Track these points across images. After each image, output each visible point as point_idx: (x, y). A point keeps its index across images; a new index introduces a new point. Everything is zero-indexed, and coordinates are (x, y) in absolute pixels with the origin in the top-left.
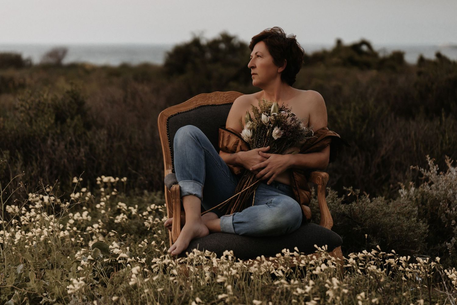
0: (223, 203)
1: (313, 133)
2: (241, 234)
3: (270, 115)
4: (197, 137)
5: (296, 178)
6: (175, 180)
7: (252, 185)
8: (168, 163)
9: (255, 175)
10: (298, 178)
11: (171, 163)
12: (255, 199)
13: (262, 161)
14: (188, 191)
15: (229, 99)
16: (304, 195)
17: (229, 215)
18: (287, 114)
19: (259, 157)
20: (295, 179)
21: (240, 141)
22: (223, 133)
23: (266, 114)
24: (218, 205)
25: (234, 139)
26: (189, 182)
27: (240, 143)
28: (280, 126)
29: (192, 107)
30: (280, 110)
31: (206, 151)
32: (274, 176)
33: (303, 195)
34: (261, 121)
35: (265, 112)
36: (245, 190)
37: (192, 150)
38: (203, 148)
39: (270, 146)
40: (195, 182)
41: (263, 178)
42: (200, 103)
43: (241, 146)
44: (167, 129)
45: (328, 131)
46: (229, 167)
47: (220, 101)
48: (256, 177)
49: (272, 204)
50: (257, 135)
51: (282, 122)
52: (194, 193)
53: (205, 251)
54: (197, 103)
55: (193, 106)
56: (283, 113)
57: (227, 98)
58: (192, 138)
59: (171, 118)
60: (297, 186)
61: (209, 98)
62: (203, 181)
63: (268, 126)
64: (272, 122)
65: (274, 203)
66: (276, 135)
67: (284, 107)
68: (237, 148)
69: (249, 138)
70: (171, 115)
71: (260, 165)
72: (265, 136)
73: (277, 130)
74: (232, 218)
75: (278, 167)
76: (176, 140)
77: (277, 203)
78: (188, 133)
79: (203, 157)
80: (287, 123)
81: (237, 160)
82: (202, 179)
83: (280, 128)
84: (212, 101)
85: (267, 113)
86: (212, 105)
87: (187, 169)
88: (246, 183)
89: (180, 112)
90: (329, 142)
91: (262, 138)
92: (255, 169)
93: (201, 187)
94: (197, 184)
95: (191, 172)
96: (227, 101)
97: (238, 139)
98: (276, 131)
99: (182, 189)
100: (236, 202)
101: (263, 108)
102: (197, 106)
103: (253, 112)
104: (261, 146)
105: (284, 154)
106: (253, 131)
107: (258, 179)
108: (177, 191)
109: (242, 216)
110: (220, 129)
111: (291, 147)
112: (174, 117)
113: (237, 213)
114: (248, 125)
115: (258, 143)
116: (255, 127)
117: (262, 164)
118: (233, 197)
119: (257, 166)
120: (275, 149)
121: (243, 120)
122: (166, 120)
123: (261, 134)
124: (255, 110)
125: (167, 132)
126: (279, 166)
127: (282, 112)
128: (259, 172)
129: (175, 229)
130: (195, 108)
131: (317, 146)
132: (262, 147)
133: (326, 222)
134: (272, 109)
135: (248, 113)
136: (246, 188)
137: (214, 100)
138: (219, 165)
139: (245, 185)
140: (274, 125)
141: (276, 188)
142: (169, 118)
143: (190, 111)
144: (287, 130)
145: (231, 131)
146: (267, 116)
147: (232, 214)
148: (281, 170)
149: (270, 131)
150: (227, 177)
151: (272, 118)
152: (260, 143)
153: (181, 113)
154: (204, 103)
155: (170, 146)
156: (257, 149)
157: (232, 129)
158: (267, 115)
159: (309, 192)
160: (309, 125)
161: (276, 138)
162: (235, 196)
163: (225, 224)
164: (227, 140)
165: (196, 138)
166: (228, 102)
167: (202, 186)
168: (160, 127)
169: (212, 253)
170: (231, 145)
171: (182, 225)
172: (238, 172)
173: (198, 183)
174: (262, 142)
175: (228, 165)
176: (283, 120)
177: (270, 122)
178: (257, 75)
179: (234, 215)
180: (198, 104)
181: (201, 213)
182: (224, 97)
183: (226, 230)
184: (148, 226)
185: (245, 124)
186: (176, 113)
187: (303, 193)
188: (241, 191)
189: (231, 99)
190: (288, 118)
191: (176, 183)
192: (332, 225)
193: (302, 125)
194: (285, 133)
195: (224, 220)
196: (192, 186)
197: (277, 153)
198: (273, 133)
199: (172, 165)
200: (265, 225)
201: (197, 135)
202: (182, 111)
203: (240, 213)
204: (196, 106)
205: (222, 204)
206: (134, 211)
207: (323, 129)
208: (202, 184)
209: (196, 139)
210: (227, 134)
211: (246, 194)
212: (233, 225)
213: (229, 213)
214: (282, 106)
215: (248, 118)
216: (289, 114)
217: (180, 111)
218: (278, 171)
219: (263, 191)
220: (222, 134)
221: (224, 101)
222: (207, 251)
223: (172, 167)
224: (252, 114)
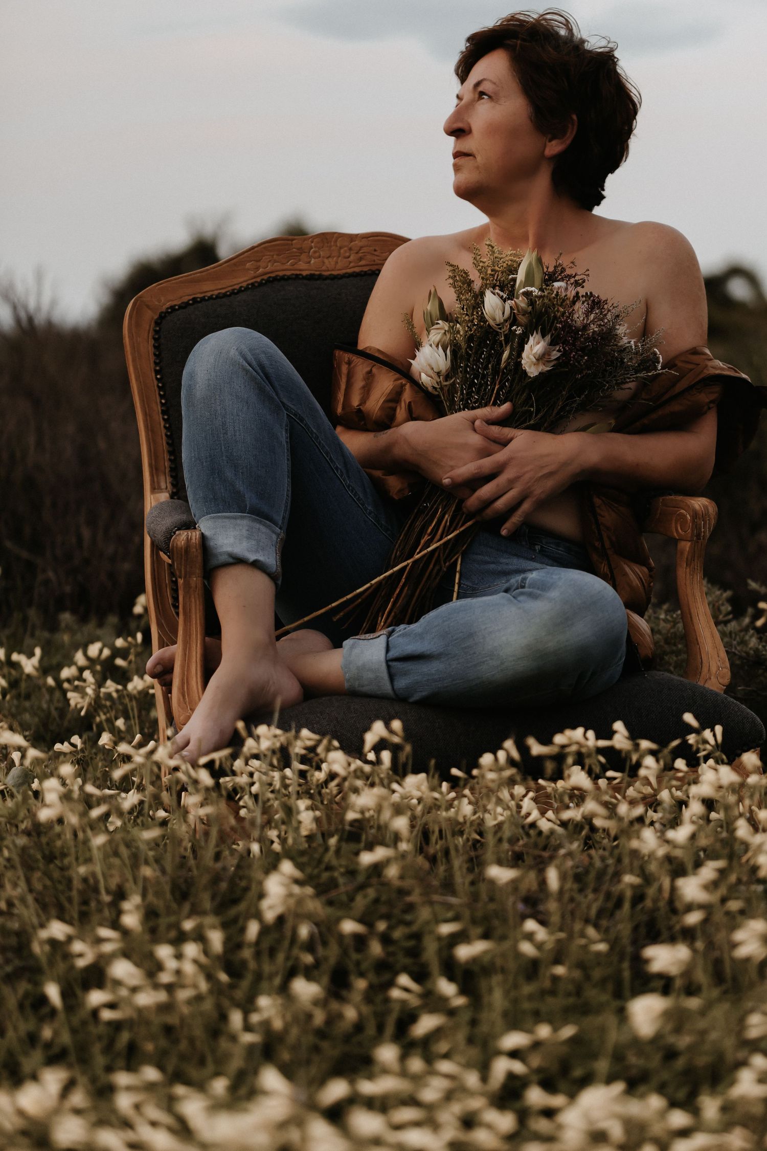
0: (349, 596)
1: (661, 360)
2: (416, 697)
3: (512, 295)
4: (262, 366)
5: (604, 517)
6: (184, 517)
7: (449, 537)
8: (157, 469)
9: (462, 501)
10: (608, 517)
11: (167, 470)
12: (459, 584)
13: (485, 453)
14: (229, 549)
15: (369, 257)
16: (632, 576)
17: (372, 636)
18: (571, 293)
19: (475, 439)
20: (599, 517)
21: (408, 387)
22: (349, 363)
23: (498, 294)
24: (334, 605)
25: (385, 383)
26: (232, 521)
27: (407, 395)
28: (550, 331)
29: (242, 283)
30: (550, 278)
31: (295, 415)
32: (526, 506)
33: (626, 574)
34: (482, 318)
35: (494, 288)
36: (426, 551)
37: (245, 408)
38: (282, 402)
39: (511, 401)
40: (254, 520)
41: (489, 512)
42: (269, 268)
43: (410, 403)
44: (155, 355)
45: (711, 360)
46: (371, 476)
47: (337, 263)
48: (464, 510)
49: (526, 590)
50: (467, 366)
51: (555, 317)
52: (252, 557)
53: (298, 731)
54: (258, 268)
55: (246, 278)
56: (559, 288)
57: (361, 255)
58: (247, 371)
59: (169, 318)
60: (607, 544)
61: (301, 253)
62: (284, 518)
63: (506, 336)
64: (522, 319)
65: (532, 585)
66: (534, 360)
67: (563, 270)
68: (398, 410)
69: (439, 377)
70: (168, 305)
71: (480, 467)
72: (496, 370)
73: (538, 343)
74: (384, 645)
75: (540, 474)
76: (192, 376)
77: (544, 587)
78: (233, 352)
79: (283, 436)
80: (572, 320)
81: (397, 451)
82: (281, 513)
83: (548, 338)
84: (309, 262)
85: (502, 290)
86: (311, 277)
87: (229, 474)
88: (429, 530)
89: (202, 295)
90: (713, 397)
91: (484, 377)
92: (460, 480)
93: (274, 537)
94: (262, 527)
95: (240, 486)
96: (363, 263)
97: (400, 381)
98: (535, 347)
99: (212, 543)
100: (395, 595)
101: (489, 272)
102: (258, 280)
103: (455, 287)
104: (481, 403)
105: (562, 432)
106: (454, 353)
107: (470, 516)
108: (194, 550)
109: (421, 636)
110: (338, 353)
111: (583, 408)
112: (178, 312)
113: (402, 626)
114: (435, 335)
115: (469, 394)
116: (460, 338)
117: (487, 463)
118: (385, 577)
119: (466, 468)
120: (531, 413)
121: (418, 320)
122: (153, 324)
123: (482, 363)
124: (462, 281)
125: (156, 364)
126: (545, 471)
127: (557, 284)
128: (474, 491)
129: (185, 681)
130: (252, 284)
131: (676, 407)
132: (486, 405)
133: (705, 670)
134: (521, 276)
135: (433, 295)
136: (429, 547)
137: (315, 258)
138: (337, 468)
139: (426, 538)
140: (526, 328)
141: (535, 550)
142: (162, 317)
143: (234, 293)
144: (574, 344)
145: (377, 355)
146: (505, 301)
147: (385, 631)
148: (550, 484)
149: (512, 350)
150: (366, 509)
151: (522, 302)
152: (478, 393)
153: (203, 299)
154: (285, 267)
155: (163, 413)
156: (467, 414)
157: (379, 351)
158: (502, 297)
159: (645, 570)
160: (645, 332)
161: (533, 371)
162: (390, 572)
163: (360, 663)
164: (364, 387)
165: (260, 371)
166: (366, 269)
167: (278, 535)
168: (133, 348)
169: (325, 742)
170: (375, 403)
171: (209, 666)
172: (400, 491)
173: (265, 525)
174: (485, 390)
175: (367, 470)
176: (558, 311)
177: (513, 320)
178: (471, 157)
179: (390, 634)
180: (261, 270)
181: (276, 630)
182: (350, 249)
183: (363, 686)
184: (79, 706)
185: (426, 332)
186: (185, 299)
187: (628, 570)
188: (412, 556)
189: (376, 258)
190: (578, 305)
191: (190, 525)
192: (727, 680)
193: (621, 330)
194: (565, 354)
195: (356, 651)
196: (245, 532)
197: (535, 428)
198: (524, 355)
199: (172, 476)
200: (502, 663)
201: (266, 362)
202: (209, 294)
203: (413, 626)
204: (255, 277)
205: (345, 599)
206: (29, 665)
207: (695, 352)
208: (280, 528)
209: (262, 374)
210: (362, 367)
211: (430, 563)
212: (388, 667)
213: (372, 629)
214: (555, 267)
215: (436, 312)
216: (577, 293)
217: (202, 293)
218: (541, 489)
219: (487, 558)
220: (344, 369)
221: (352, 265)
222: (305, 732)
223: (169, 486)
224: (449, 297)
